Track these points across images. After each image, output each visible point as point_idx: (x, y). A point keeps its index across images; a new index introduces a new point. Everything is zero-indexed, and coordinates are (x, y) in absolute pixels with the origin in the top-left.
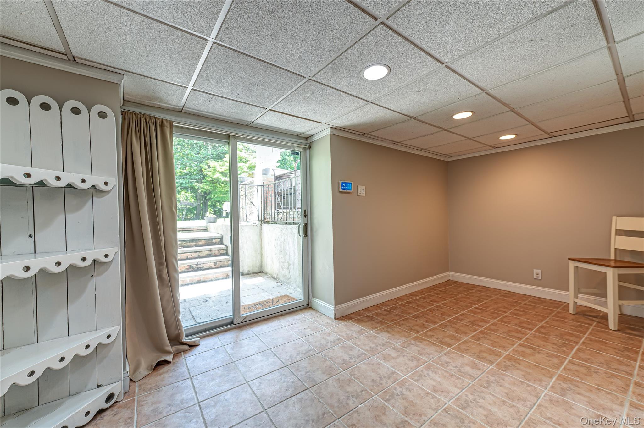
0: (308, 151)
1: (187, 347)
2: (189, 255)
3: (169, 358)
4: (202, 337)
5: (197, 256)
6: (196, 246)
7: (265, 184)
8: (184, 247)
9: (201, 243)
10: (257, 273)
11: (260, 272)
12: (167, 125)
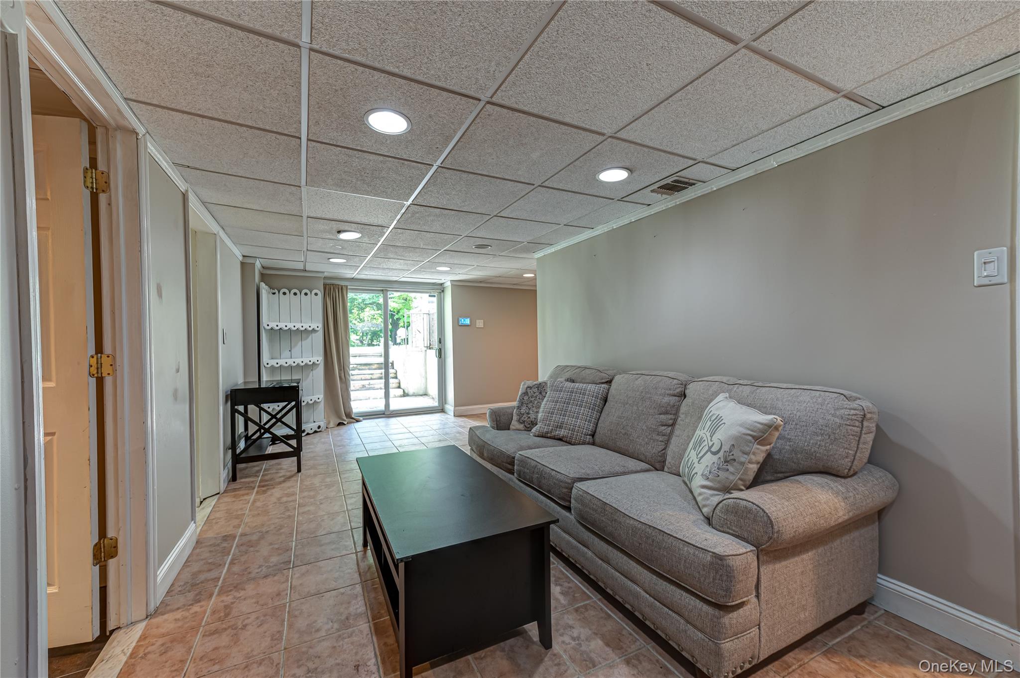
0: (442, 294)
1: (355, 421)
2: (363, 377)
3: (345, 423)
4: (364, 419)
5: (369, 378)
6: (369, 369)
7: (431, 313)
8: (359, 370)
9: (374, 367)
10: (421, 395)
11: (425, 395)
12: (344, 288)
